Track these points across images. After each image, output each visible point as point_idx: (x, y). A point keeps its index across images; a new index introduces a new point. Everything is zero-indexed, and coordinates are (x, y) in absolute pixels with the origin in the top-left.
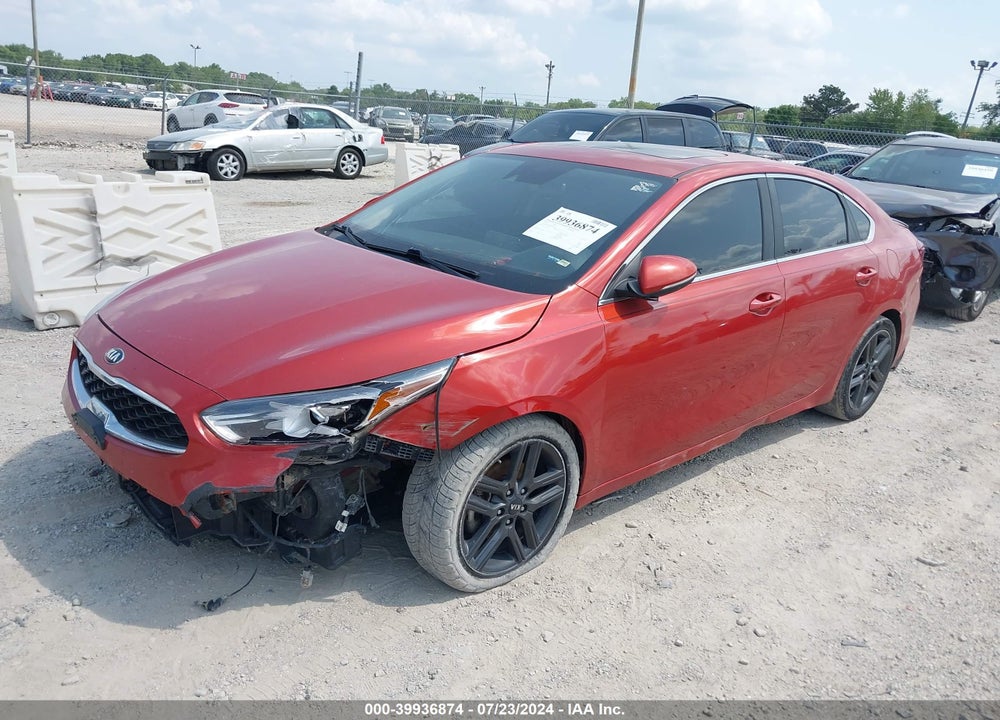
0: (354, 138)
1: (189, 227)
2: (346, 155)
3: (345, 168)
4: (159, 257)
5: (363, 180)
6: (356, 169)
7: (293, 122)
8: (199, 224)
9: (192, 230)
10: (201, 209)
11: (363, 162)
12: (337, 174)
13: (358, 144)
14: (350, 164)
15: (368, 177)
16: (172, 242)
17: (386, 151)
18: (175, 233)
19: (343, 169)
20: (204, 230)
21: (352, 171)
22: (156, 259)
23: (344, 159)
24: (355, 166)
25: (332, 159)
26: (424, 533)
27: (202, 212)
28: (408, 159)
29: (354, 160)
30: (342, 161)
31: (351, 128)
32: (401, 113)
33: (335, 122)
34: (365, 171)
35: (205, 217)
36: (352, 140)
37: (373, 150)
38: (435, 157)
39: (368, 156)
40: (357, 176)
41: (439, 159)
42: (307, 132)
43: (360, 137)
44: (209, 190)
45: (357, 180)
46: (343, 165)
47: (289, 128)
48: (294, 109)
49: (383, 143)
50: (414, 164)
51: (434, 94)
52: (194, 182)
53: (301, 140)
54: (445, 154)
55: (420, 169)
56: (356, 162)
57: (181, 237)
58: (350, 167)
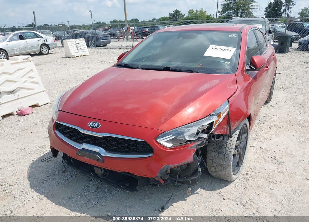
0: (44, 41)
1: (28, 76)
2: (43, 47)
3: (43, 51)
4: (20, 89)
5: (50, 54)
6: (47, 51)
7: (21, 38)
8: (31, 74)
9: (30, 77)
10: (31, 69)
11: (49, 49)
12: (41, 54)
13: (46, 43)
14: (45, 50)
15: (52, 53)
16: (23, 83)
17: (56, 44)
18: (24, 79)
19: (43, 52)
20: (34, 77)
21: (46, 52)
22: (19, 90)
23: (42, 48)
24: (47, 50)
25: (38, 49)
26: (221, 165)
27: (31, 70)
28: (69, 45)
29: (46, 48)
30: (42, 49)
31: (42, 37)
32: (48, 32)
33: (36, 36)
34: (50, 51)
35: (33, 72)
36: (44, 42)
37: (51, 44)
38: (77, 43)
39: (50, 47)
40: (48, 53)
41: (78, 44)
42: (27, 40)
43: (46, 40)
44: (32, 61)
45: (49, 55)
46: (42, 50)
47: (20, 40)
48: (20, 33)
49: (54, 41)
50: (71, 46)
51: (51, 25)
52: (26, 59)
53: (26, 44)
54: (80, 42)
55: (74, 48)
56: (47, 49)
57: (26, 81)
58: (45, 51)
